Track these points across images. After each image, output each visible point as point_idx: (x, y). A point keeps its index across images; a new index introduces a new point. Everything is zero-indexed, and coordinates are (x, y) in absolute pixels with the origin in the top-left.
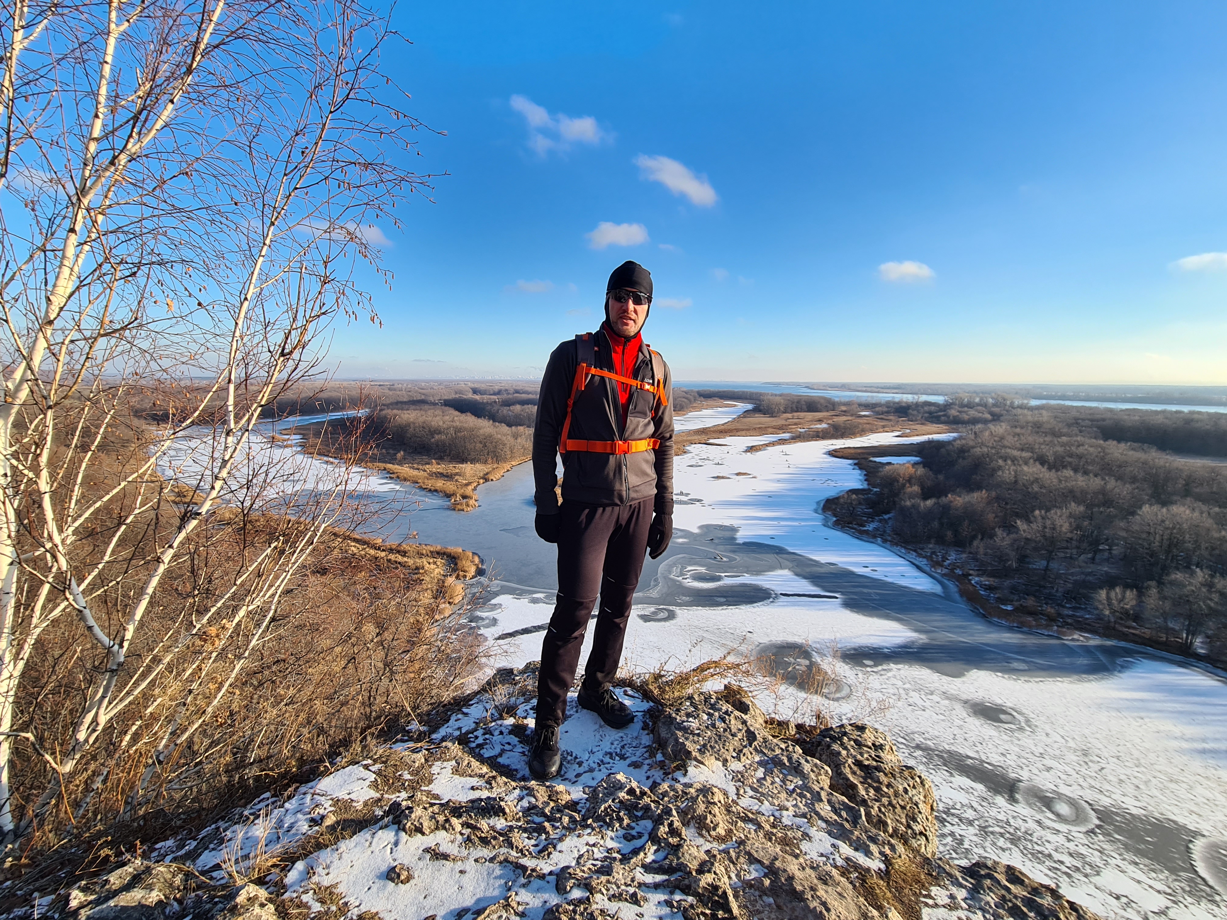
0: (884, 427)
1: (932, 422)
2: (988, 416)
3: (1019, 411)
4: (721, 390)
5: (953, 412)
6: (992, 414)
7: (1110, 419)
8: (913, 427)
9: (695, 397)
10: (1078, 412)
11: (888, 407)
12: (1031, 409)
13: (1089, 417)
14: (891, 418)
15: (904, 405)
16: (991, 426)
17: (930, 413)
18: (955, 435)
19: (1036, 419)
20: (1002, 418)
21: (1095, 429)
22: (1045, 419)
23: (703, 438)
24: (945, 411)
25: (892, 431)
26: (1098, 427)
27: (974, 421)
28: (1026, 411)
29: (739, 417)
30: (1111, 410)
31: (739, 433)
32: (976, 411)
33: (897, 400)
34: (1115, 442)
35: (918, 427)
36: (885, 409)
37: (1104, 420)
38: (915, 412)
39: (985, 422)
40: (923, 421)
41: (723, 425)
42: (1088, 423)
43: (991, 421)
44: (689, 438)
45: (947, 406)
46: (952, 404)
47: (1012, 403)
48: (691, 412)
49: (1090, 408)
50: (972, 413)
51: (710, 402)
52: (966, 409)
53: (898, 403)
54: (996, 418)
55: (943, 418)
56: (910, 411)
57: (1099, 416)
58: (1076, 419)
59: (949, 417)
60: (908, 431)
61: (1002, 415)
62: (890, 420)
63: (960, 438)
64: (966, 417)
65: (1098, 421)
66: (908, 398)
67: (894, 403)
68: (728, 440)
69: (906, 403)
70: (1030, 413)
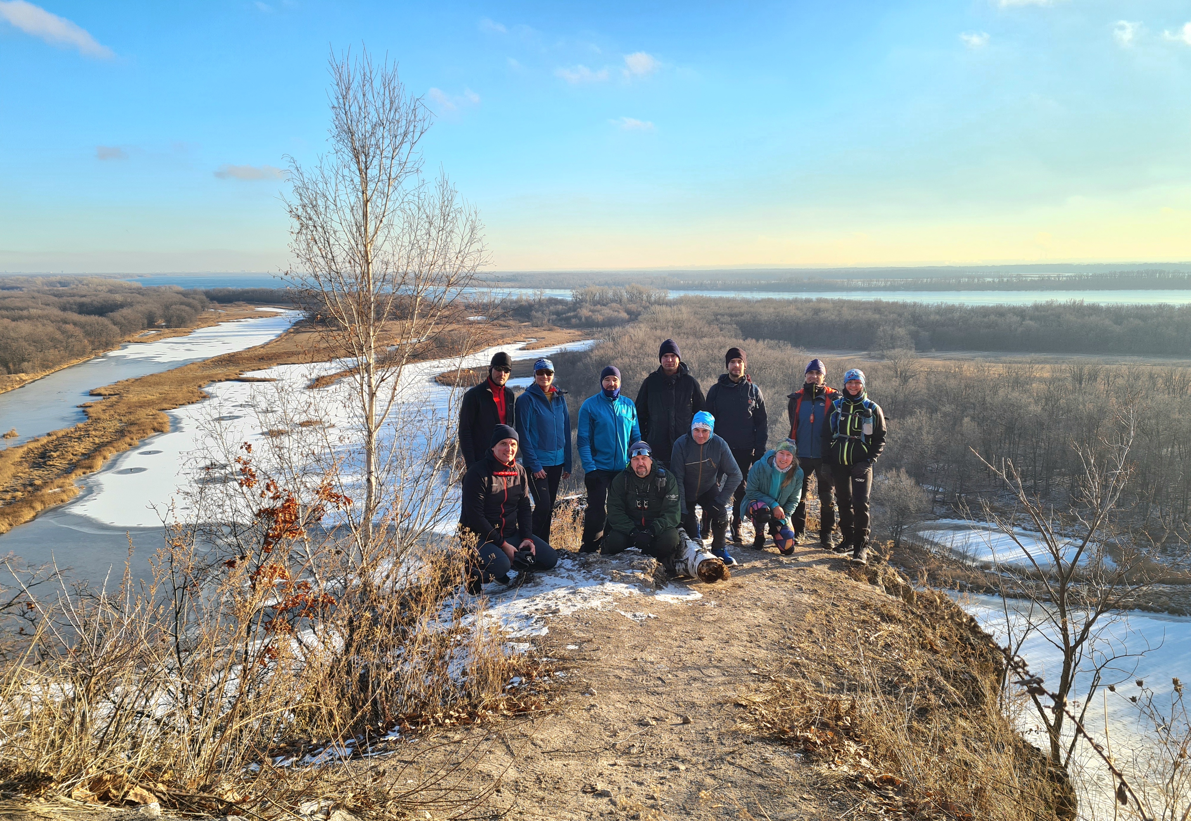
0: (502, 337)
1: (561, 326)
2: (624, 315)
3: (657, 308)
4: (247, 288)
5: (584, 312)
6: (629, 312)
7: (747, 313)
8: (539, 335)
9: (202, 302)
10: (716, 305)
11: (504, 308)
12: (670, 304)
13: (727, 311)
14: (511, 323)
15: (523, 303)
16: (629, 328)
17: (558, 313)
18: (590, 342)
19: (675, 317)
20: (640, 317)
21: (735, 326)
22: (685, 316)
23: (232, 370)
24: (575, 310)
25: (515, 342)
26: (737, 323)
27: (610, 323)
28: (664, 308)
29: (287, 332)
30: (747, 302)
31: (293, 359)
32: (611, 308)
33: (514, 298)
34: (754, 341)
35: (545, 334)
36: (500, 311)
37: (742, 314)
38: (539, 314)
39: (622, 323)
40: (551, 326)
41: (262, 347)
42: (727, 319)
43: (628, 321)
44: (206, 373)
45: (576, 305)
46: (582, 301)
47: (649, 297)
48: (199, 327)
49: (728, 300)
50: (607, 312)
51: (232, 310)
52: (599, 307)
53: (516, 302)
54: (634, 317)
55: (573, 320)
56: (534, 313)
57: (736, 310)
58: (716, 315)
59: (580, 319)
60: (534, 341)
61: (639, 314)
62: (508, 327)
63: (597, 347)
64: (599, 318)
65: (736, 315)
66: (528, 294)
67: (512, 302)
68: (275, 371)
69: (527, 301)
70: (668, 309)
